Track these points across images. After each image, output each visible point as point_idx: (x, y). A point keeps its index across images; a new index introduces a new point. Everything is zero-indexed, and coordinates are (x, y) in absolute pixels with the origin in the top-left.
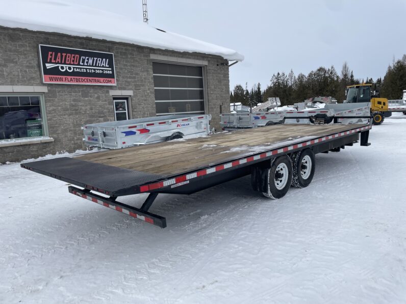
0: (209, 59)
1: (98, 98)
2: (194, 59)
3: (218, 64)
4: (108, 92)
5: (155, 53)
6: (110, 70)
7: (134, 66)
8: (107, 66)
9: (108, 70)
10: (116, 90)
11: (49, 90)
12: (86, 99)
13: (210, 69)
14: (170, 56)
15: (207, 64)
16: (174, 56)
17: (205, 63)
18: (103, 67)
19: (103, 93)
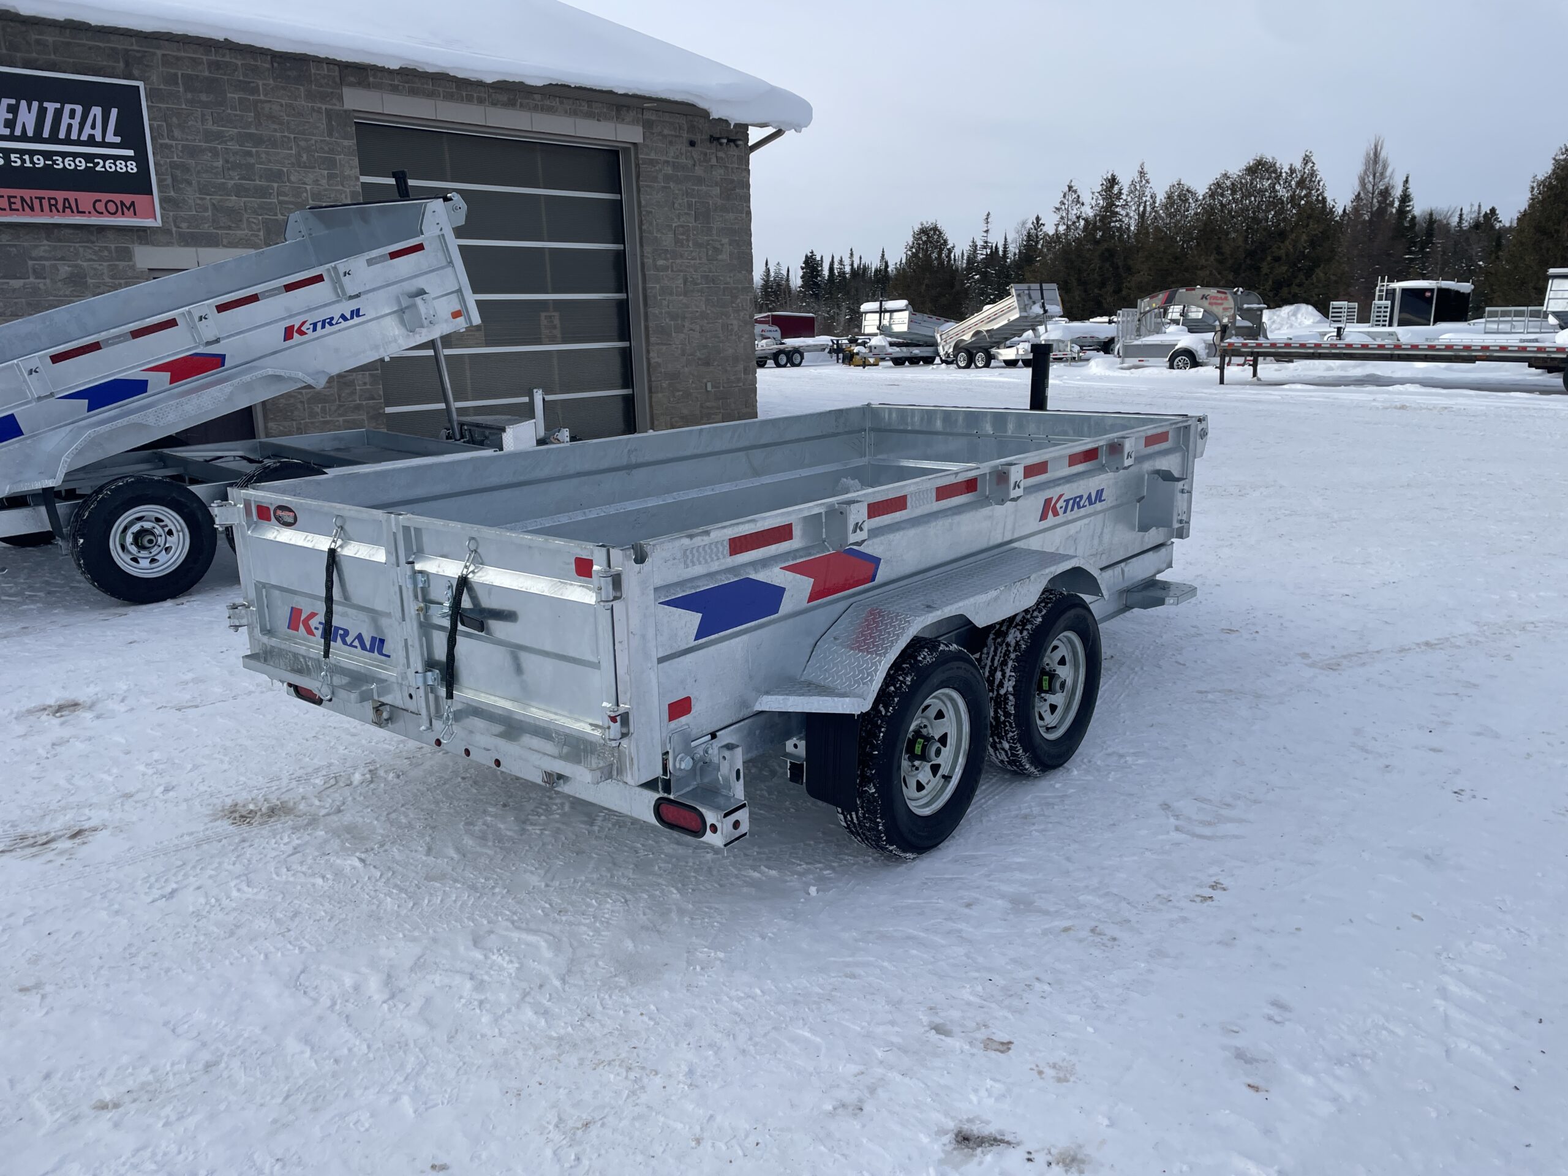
0: (648, 115)
2: (574, 113)
3: (697, 138)
4: (126, 254)
5: (368, 86)
6: (126, 159)
7: (258, 141)
8: (111, 138)
9: (116, 158)
10: (168, 244)
12: (16, 283)
13: (652, 162)
14: (449, 97)
15: (638, 139)
16: (469, 99)
17: (628, 133)
18: (91, 141)
19: (102, 259)
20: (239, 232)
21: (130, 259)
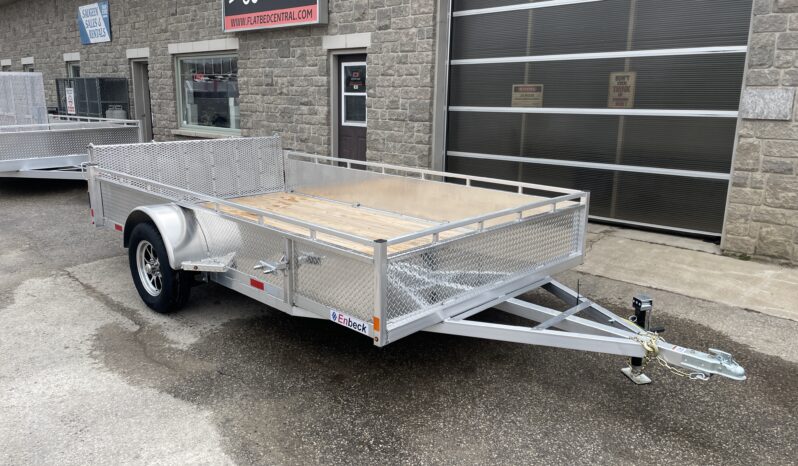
1: (303, 56)
4: (319, 42)
10: (336, 33)
11: (240, 45)
12: (286, 60)
19: (311, 45)
20: (364, 22)
21: (321, 45)
